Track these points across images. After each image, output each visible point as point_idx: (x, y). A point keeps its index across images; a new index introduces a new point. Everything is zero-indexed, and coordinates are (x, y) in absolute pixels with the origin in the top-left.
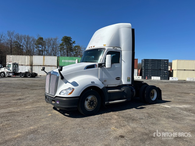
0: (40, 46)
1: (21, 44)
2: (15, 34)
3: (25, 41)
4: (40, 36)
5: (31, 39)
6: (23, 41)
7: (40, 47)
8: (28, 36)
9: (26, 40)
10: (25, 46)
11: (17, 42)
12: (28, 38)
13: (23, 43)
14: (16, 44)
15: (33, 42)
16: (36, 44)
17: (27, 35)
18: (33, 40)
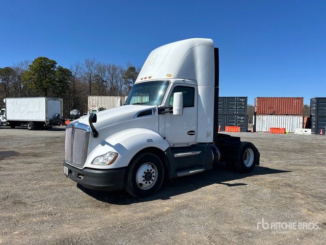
0: (131, 81)
1: (105, 79)
2: (96, 64)
3: (109, 73)
4: (131, 65)
5: (119, 70)
6: (107, 73)
7: (131, 83)
8: (113, 66)
9: (111, 72)
10: (109, 82)
11: (99, 76)
12: (114, 69)
13: (107, 76)
14: (97, 79)
15: (120, 75)
16: (124, 78)
17: (112, 64)
18: (121, 71)
